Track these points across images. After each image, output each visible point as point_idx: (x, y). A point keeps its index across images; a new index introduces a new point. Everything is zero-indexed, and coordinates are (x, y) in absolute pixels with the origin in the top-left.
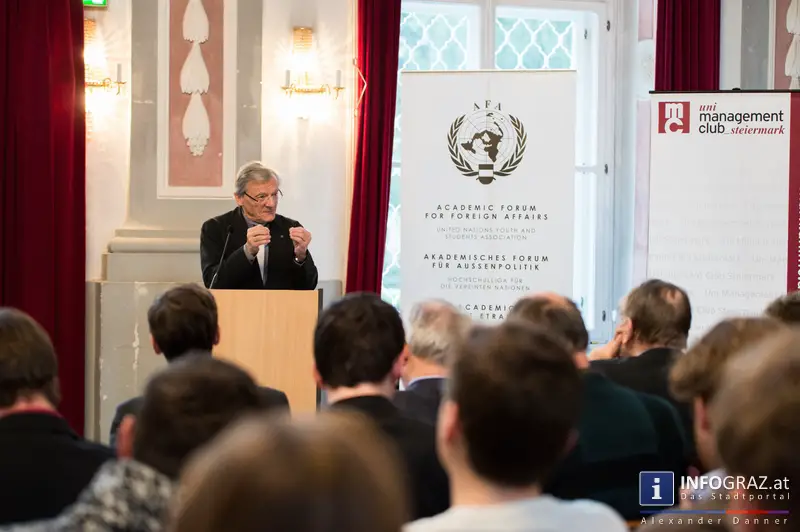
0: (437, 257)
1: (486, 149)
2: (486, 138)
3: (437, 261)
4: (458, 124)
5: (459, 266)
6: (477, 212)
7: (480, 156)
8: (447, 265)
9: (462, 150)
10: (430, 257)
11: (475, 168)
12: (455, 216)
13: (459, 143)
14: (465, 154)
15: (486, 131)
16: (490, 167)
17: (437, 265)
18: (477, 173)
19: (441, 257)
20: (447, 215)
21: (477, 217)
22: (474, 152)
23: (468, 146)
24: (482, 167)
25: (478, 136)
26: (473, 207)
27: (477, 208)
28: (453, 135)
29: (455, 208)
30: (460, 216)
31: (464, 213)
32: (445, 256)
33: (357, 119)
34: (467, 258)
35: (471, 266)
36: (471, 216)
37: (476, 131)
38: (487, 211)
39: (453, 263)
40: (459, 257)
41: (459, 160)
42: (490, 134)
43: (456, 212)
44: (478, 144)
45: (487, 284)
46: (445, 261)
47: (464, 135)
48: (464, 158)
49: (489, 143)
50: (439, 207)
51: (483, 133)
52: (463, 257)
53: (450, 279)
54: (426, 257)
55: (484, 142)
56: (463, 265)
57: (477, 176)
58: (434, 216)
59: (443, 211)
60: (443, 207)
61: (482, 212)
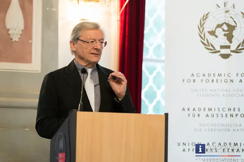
0: (191, 109)
1: (225, 35)
2: (225, 27)
3: (191, 112)
4: (205, 17)
5: (207, 116)
6: (220, 78)
7: (221, 40)
8: (199, 115)
9: (208, 36)
10: (186, 109)
11: (218, 48)
12: (204, 81)
13: (206, 30)
14: (211, 38)
15: (225, 23)
16: (228, 47)
17: (191, 116)
18: (219, 51)
19: (194, 109)
20: (198, 80)
21: (219, 81)
22: (217, 37)
23: (212, 33)
24: (222, 47)
25: (219, 26)
26: (217, 75)
27: (220, 75)
28: (201, 25)
29: (204, 75)
30: (207, 81)
31: (210, 79)
32: (197, 109)
33: (119, 22)
34: (213, 109)
35: (215, 116)
36: (215, 81)
37: (218, 23)
38: (226, 77)
39: (203, 114)
40: (207, 109)
41: (206, 42)
42: (228, 25)
43: (204, 78)
44: (219, 32)
45: (227, 128)
46: (197, 112)
47: (210, 25)
48: (209, 41)
49: (227, 31)
50: (193, 75)
51: (222, 25)
52: (210, 110)
53: (201, 125)
54: (184, 109)
55: (224, 30)
56: (210, 115)
57: (219, 54)
58: (189, 81)
59: (195, 77)
60: (195, 75)
61: (223, 78)
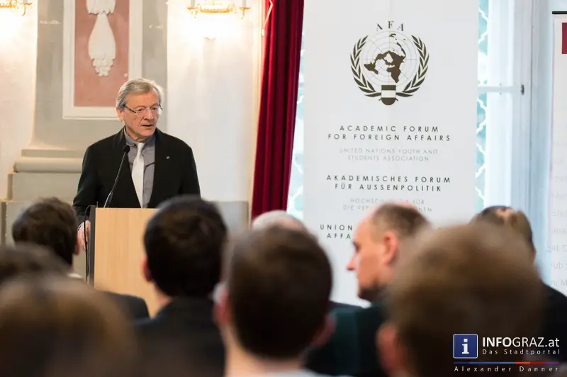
0: (339, 178)
1: (389, 70)
2: (389, 59)
3: (340, 182)
4: (361, 44)
5: (362, 187)
6: (379, 133)
7: (382, 77)
8: (350, 187)
9: (365, 71)
10: (333, 178)
11: (378, 89)
12: (358, 137)
13: (362, 63)
14: (369, 75)
15: (389, 52)
16: (393, 88)
17: (339, 186)
18: (380, 94)
19: (344, 178)
20: (350, 135)
21: (379, 137)
22: (377, 72)
23: (371, 67)
24: (384, 88)
25: (380, 57)
26: (375, 128)
27: (380, 129)
28: (356, 56)
29: (358, 128)
30: (362, 137)
31: (367, 134)
32: (347, 177)
34: (370, 178)
35: (373, 187)
36: (373, 137)
37: (379, 52)
38: (390, 132)
39: (354, 183)
40: (361, 178)
41: (361, 81)
42: (393, 55)
43: (358, 133)
44: (381, 65)
46: (347, 182)
47: (367, 56)
48: (366, 79)
49: (392, 64)
50: (342, 128)
51: (385, 54)
52: (366, 178)
53: (352, 200)
54: (329, 178)
55: (387, 63)
56: (365, 187)
57: (379, 97)
58: (337, 137)
59: (346, 132)
60: (345, 128)
61: (384, 133)
